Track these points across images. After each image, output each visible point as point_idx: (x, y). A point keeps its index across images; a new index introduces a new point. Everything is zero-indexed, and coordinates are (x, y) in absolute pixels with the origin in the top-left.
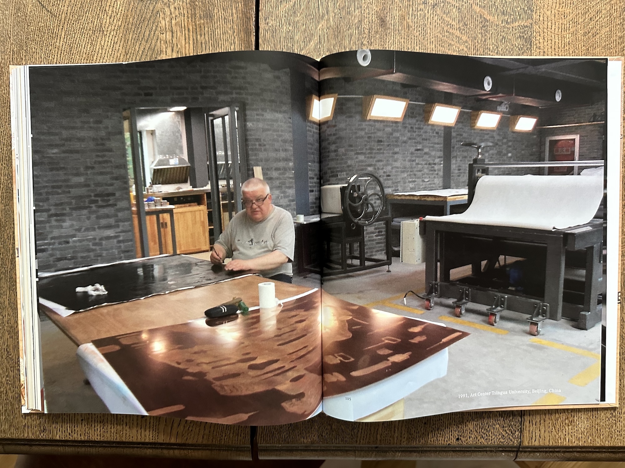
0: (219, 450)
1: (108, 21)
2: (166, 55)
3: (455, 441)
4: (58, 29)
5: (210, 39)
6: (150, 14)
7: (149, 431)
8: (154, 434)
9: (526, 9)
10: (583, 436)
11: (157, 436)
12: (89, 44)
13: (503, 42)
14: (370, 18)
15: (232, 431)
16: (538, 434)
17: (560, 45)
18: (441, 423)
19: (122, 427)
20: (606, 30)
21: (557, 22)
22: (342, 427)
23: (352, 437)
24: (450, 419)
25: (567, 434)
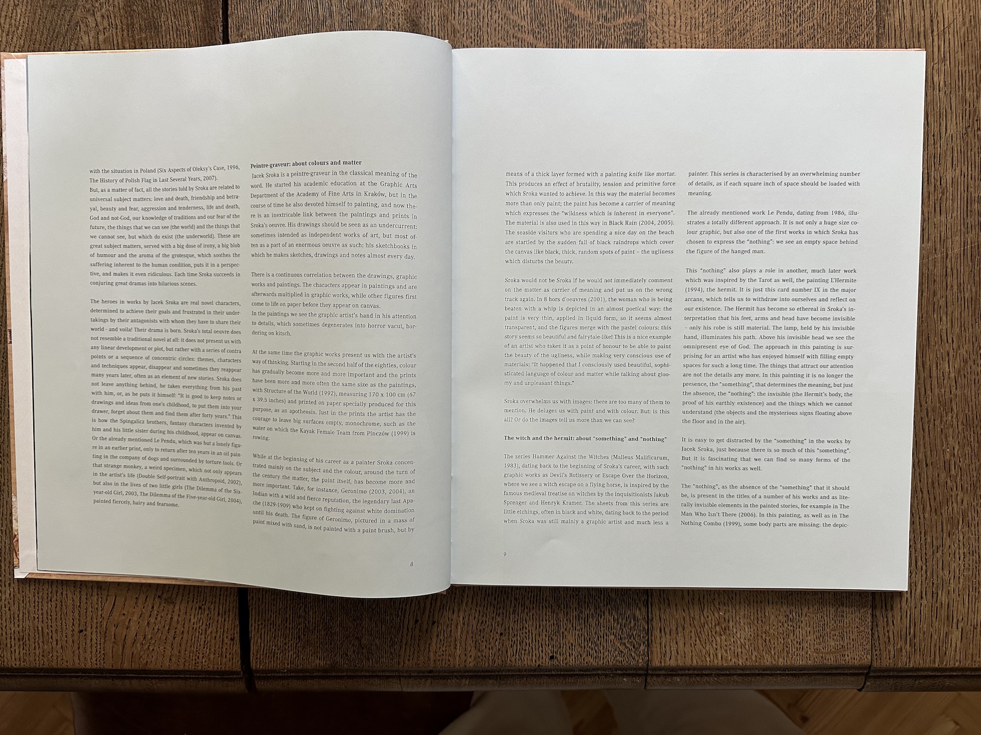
0: (196, 678)
3: (547, 660)
6: (66, 27)
7: (91, 653)
8: (98, 656)
10: (744, 651)
11: (102, 659)
14: (396, 20)
16: (674, 649)
18: (526, 633)
19: (51, 647)
20: (760, 24)
21: (684, 15)
22: (377, 641)
23: (391, 657)
24: (540, 627)
25: (719, 647)
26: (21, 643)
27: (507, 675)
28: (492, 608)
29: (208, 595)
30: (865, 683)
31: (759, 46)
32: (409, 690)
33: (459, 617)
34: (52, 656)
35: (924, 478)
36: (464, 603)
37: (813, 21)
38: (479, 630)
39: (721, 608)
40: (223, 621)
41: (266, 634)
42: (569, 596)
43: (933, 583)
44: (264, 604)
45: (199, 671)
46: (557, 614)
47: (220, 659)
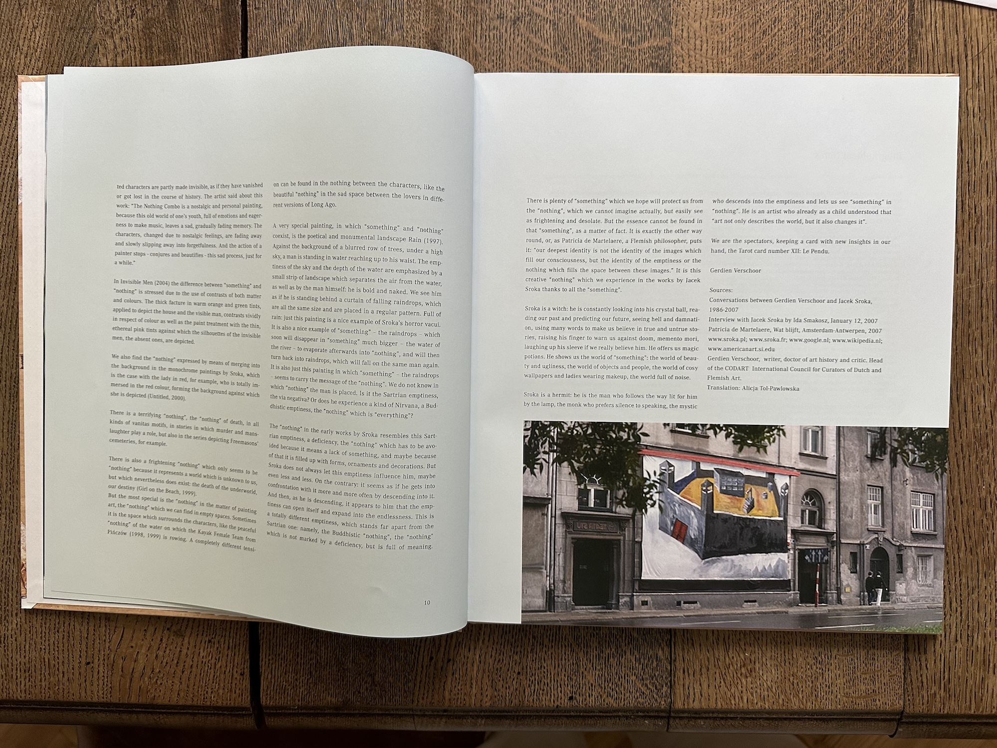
0: (205, 714)
1: (22, 61)
3: (566, 701)
6: (85, 49)
7: (98, 685)
8: (105, 689)
9: (660, 20)
10: (771, 694)
11: (109, 692)
16: (697, 691)
18: (544, 672)
19: (57, 679)
20: (789, 48)
21: (711, 39)
22: (391, 679)
23: (405, 694)
24: (559, 666)
25: (744, 689)
26: (27, 675)
27: (524, 716)
28: (510, 646)
29: (218, 628)
30: (897, 729)
31: (787, 71)
32: (423, 729)
33: (475, 654)
34: (59, 688)
35: (959, 516)
36: (481, 641)
37: (843, 45)
38: (495, 669)
39: (747, 648)
40: (233, 655)
41: (277, 670)
42: (589, 634)
43: (968, 626)
44: (275, 638)
45: (207, 707)
46: (577, 654)
47: (229, 694)
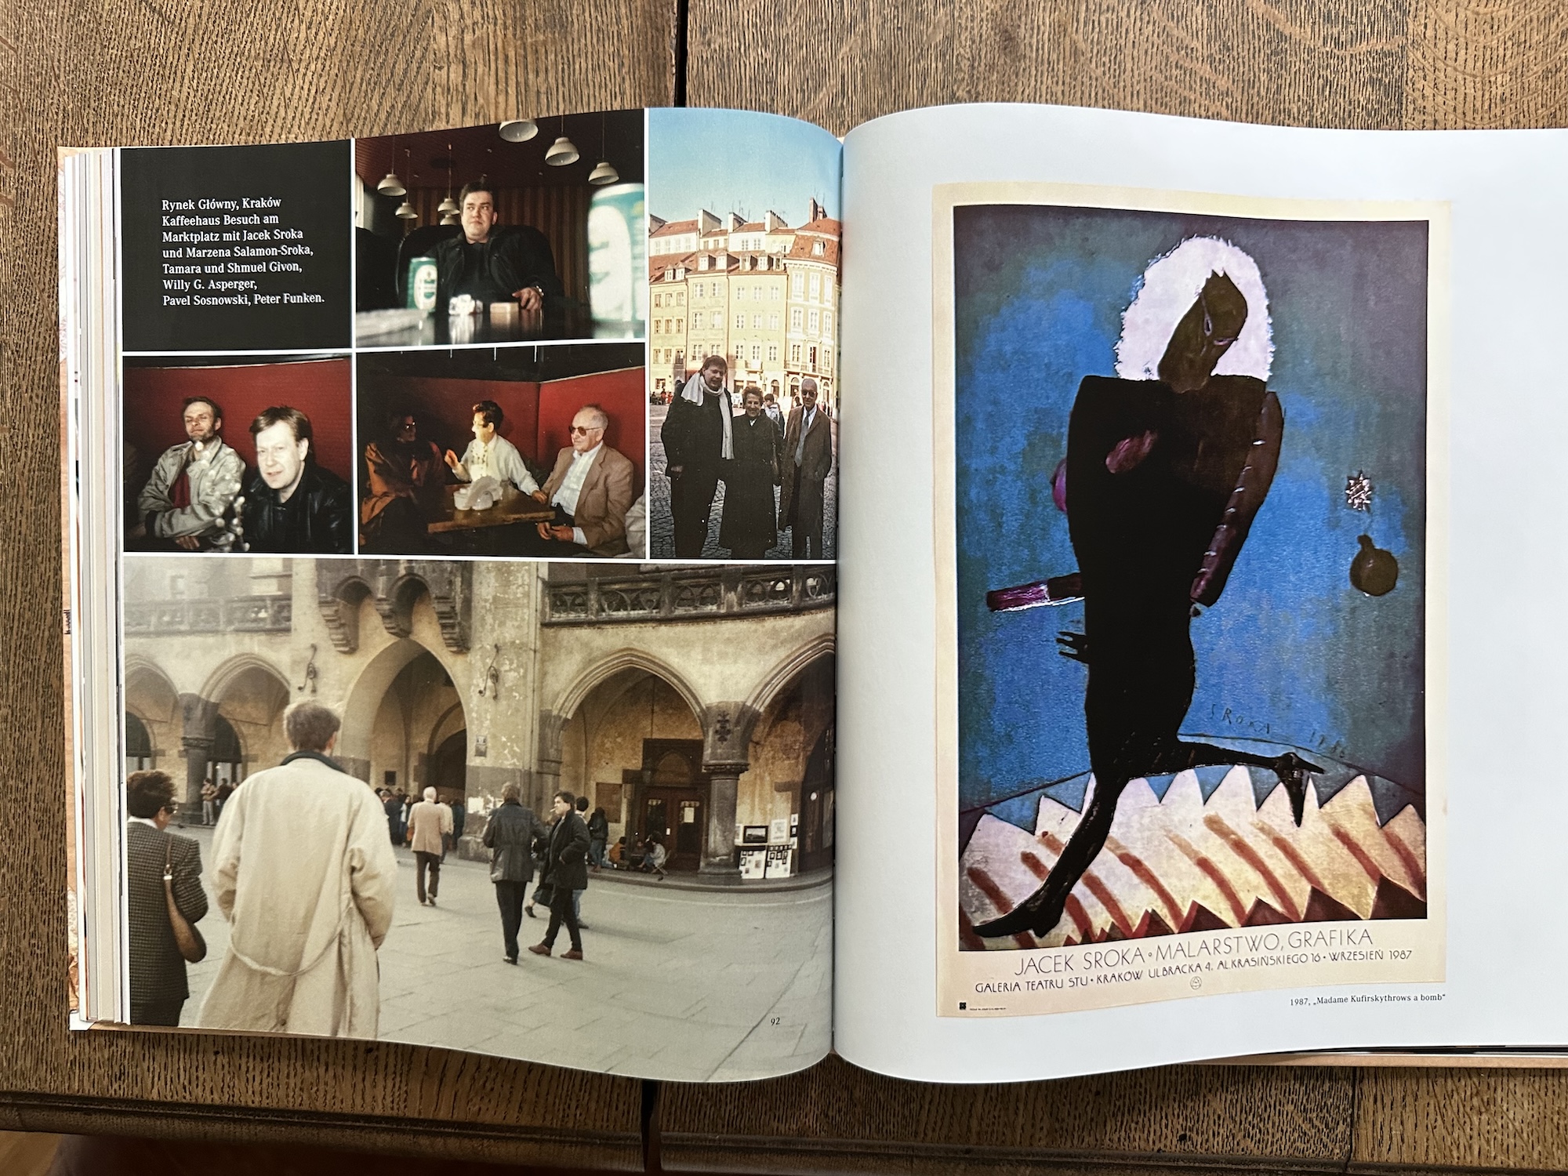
0: (560, 1142)
1: (303, 36)
2: (448, 122)
3: (1175, 1142)
4: (176, 57)
5: (560, 82)
6: (409, 18)
7: (385, 1088)
8: (397, 1094)
9: (1389, 7)
10: (1519, 1142)
11: (402, 1099)
12: (255, 95)
13: (1327, 93)
14: (976, 31)
15: (595, 1095)
16: (1396, 1133)
17: (1478, 104)
18: (1140, 1093)
19: (315, 1074)
21: (1473, 41)
22: (880, 1095)
23: (904, 1122)
24: (1165, 1084)
25: (1475, 1134)
26: (266, 1065)
27: (1099, 1164)
34: (318, 1090)
45: (567, 1130)
47: (606, 1111)
